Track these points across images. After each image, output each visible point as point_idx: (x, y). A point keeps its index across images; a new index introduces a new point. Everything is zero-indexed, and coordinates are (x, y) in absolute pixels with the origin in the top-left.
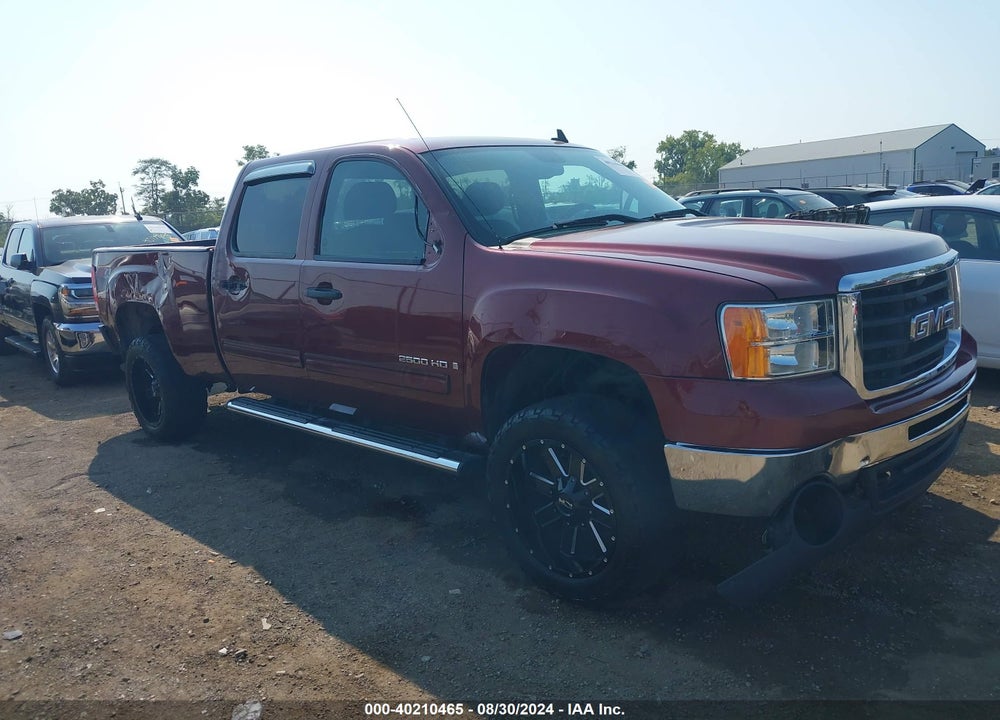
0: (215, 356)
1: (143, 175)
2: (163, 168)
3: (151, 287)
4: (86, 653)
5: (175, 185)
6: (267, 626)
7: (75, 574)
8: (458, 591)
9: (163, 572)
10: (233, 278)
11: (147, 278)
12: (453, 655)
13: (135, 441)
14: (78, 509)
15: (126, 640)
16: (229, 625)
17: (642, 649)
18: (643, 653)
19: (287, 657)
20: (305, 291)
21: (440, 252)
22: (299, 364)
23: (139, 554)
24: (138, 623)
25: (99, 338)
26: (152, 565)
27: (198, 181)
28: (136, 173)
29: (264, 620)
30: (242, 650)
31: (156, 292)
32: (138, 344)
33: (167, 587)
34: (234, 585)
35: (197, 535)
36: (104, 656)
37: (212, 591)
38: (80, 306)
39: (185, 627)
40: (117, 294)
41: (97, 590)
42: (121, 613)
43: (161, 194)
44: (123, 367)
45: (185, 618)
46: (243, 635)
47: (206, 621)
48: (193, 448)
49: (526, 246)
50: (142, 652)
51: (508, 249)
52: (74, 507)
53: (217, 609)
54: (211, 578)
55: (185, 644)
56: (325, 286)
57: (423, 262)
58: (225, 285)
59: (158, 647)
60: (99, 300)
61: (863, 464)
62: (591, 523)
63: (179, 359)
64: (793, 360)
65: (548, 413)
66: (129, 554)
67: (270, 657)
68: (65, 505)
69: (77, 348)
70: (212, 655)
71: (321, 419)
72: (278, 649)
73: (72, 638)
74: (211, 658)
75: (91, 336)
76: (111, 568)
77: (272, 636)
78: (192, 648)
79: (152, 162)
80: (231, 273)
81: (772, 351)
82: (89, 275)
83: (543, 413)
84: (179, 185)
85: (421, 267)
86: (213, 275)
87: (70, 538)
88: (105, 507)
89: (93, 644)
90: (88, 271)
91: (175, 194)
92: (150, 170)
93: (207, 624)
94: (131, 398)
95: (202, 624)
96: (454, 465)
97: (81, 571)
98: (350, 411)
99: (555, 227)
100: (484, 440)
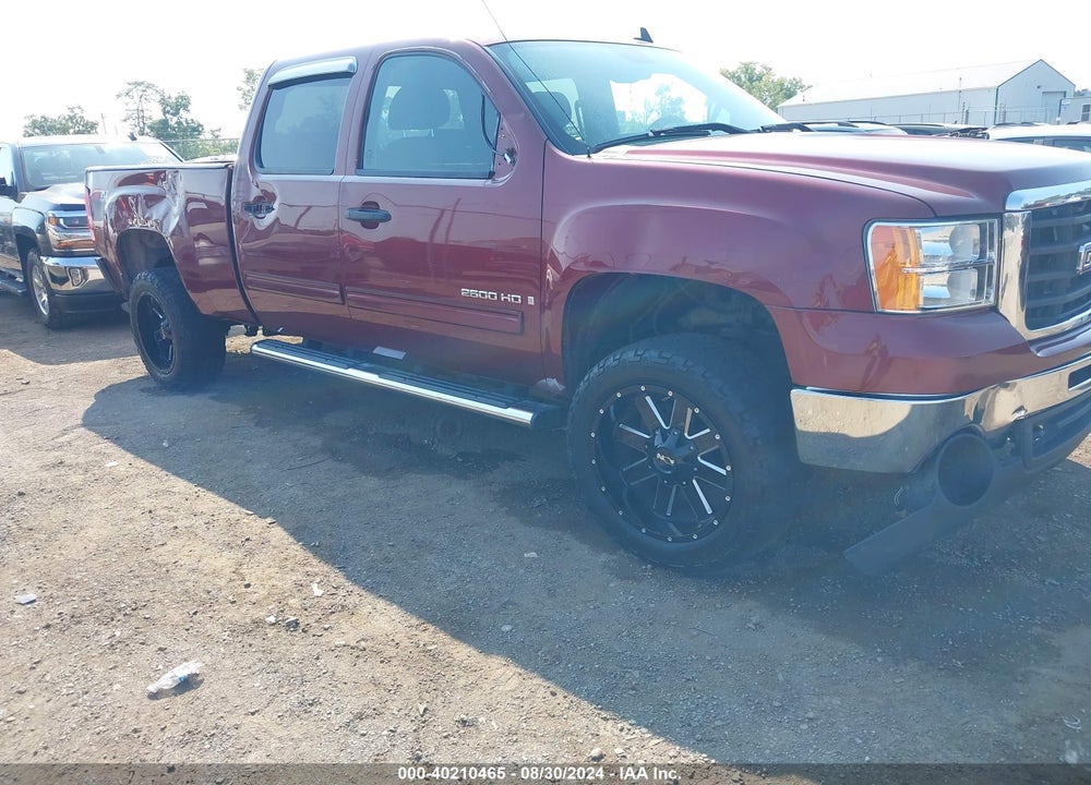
0: (236, 292)
1: (127, 99)
2: (149, 91)
3: (157, 212)
4: (112, 620)
5: (165, 113)
6: (318, 592)
7: (91, 533)
8: (534, 554)
9: (191, 532)
10: (259, 199)
11: (152, 200)
12: (537, 625)
13: (143, 390)
14: (87, 463)
15: (157, 606)
16: (274, 591)
17: (754, 620)
18: (755, 625)
19: (345, 626)
20: (347, 212)
21: (513, 162)
22: (338, 300)
23: (162, 512)
24: (169, 587)
25: (96, 274)
26: (177, 524)
27: (189, 108)
28: (118, 96)
29: (315, 586)
30: (293, 618)
31: (164, 217)
32: (144, 281)
33: (198, 548)
34: (275, 547)
35: (226, 493)
36: (134, 622)
37: (250, 553)
38: (70, 237)
39: (224, 593)
40: (116, 222)
41: (117, 551)
42: (149, 576)
43: (148, 122)
44: (126, 307)
45: (223, 583)
46: (292, 601)
47: (248, 586)
48: (211, 398)
49: (618, 156)
50: (177, 619)
51: (599, 158)
52: (81, 460)
53: (259, 573)
54: (247, 540)
55: (225, 610)
56: (370, 206)
57: (491, 175)
58: (248, 207)
59: (195, 613)
60: (96, 230)
61: (1017, 415)
62: (694, 481)
63: (194, 296)
64: (944, 292)
65: (653, 354)
66: (150, 512)
67: (326, 626)
68: (70, 458)
69: (68, 287)
70: (257, 623)
71: (366, 365)
72: (333, 617)
73: (95, 603)
74: (258, 627)
75: (84, 272)
76: (130, 526)
77: (326, 603)
78: (233, 614)
79: (138, 84)
80: (255, 193)
81: (926, 280)
82: (82, 202)
83: (647, 354)
84: (168, 112)
85: (489, 182)
86: (233, 195)
87: (80, 494)
88: (119, 461)
89: (119, 610)
90: (80, 196)
91: (165, 123)
92: (136, 93)
93: (249, 590)
94: (137, 341)
95: (244, 590)
96: (526, 416)
97: (97, 530)
98: (398, 355)
99: (651, 134)
100: (561, 388)
